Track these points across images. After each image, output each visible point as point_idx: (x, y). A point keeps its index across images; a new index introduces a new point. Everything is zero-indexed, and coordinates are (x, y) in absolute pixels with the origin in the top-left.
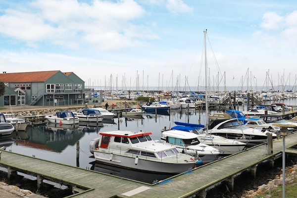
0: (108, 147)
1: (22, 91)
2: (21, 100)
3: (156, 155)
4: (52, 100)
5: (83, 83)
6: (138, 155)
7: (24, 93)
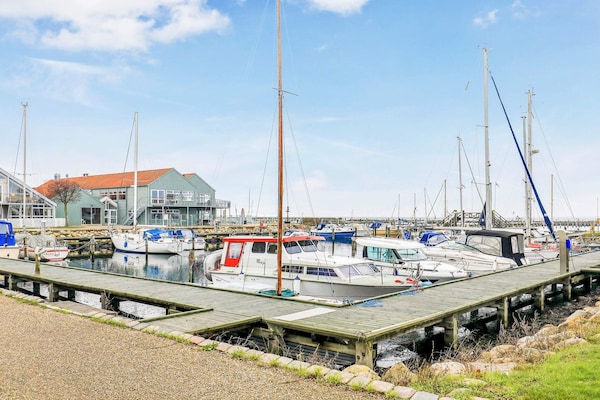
0: (240, 264)
1: (113, 202)
2: (109, 217)
3: (337, 271)
4: (160, 216)
5: (212, 191)
6: (300, 275)
7: (115, 205)
